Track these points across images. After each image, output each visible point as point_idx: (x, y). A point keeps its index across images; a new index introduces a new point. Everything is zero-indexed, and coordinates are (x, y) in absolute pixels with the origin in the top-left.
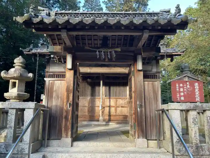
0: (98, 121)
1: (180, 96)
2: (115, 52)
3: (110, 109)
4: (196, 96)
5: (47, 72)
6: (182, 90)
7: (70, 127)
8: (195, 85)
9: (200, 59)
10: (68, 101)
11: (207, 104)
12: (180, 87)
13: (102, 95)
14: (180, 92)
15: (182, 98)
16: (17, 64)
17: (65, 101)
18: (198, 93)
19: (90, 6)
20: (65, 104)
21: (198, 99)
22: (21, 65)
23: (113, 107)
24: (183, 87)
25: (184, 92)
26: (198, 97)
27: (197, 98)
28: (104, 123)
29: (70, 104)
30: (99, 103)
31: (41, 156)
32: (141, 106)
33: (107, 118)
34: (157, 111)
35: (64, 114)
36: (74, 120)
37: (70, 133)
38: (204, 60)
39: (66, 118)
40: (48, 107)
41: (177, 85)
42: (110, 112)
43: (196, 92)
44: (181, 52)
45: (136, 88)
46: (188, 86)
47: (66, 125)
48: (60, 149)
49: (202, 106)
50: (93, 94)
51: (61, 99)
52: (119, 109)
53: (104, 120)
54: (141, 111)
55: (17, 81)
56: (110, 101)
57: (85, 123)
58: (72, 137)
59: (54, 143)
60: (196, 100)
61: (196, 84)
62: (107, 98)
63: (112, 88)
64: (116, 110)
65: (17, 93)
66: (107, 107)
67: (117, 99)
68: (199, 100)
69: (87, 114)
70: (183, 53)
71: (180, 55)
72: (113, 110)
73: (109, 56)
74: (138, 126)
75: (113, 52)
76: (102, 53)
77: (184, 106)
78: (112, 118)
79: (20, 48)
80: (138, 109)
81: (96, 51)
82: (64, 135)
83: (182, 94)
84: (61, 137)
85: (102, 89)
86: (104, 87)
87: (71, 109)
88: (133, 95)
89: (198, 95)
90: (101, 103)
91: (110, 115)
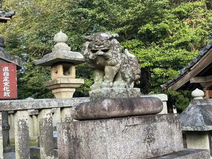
4: (4, 89)
8: (4, 70)
9: (41, 32)
18: (7, 83)
26: (8, 89)
27: (6, 91)
38: (45, 34)
43: (5, 82)
44: (6, 17)
49: (10, 104)
60: (4, 96)
61: (6, 69)
68: (8, 95)
70: (9, 19)
71: (5, 21)
89: (8, 87)
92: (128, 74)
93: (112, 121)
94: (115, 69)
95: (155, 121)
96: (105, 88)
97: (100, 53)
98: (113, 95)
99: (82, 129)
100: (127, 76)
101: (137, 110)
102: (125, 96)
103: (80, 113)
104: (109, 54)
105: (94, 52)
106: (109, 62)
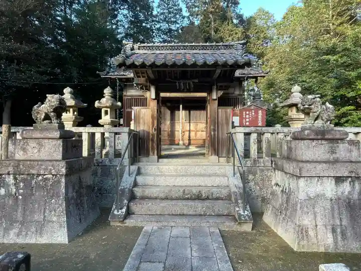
0: (178, 144)
1: (246, 122)
2: (193, 82)
3: (190, 133)
4: (259, 122)
5: (125, 96)
6: (247, 116)
7: (156, 147)
10: (153, 126)
11: (266, 128)
12: (246, 114)
13: (182, 119)
14: (246, 118)
15: (248, 124)
16: (106, 94)
17: (151, 126)
18: (261, 119)
19: (166, 6)
20: (151, 128)
21: (260, 124)
22: (110, 95)
23: (193, 131)
24: (249, 114)
25: (249, 118)
28: (185, 147)
29: (155, 129)
30: (178, 127)
31: (137, 167)
32: (214, 130)
33: (187, 142)
34: (227, 134)
35: (151, 137)
36: (159, 142)
37: (156, 152)
39: (152, 140)
40: (136, 132)
41: (244, 113)
42: (189, 137)
43: (259, 118)
45: (210, 115)
46: (253, 114)
47: (152, 145)
48: (148, 164)
49: (261, 129)
50: (173, 119)
51: (147, 125)
52: (199, 134)
53: (184, 144)
54: (214, 135)
55: (109, 110)
56: (190, 125)
57: (166, 147)
58: (157, 155)
59: (144, 159)
61: (260, 112)
62: (187, 123)
63: (192, 112)
64: (196, 134)
65: (110, 120)
66: (187, 131)
67: (197, 123)
69: (167, 138)
72: (193, 134)
73: (188, 87)
74: (211, 146)
75: (191, 83)
76: (182, 84)
77: (247, 130)
78: (192, 142)
79: (97, 72)
80: (212, 133)
81: (176, 82)
82: (151, 153)
83: (248, 120)
84: (149, 155)
85: (182, 114)
86: (184, 111)
87: (156, 133)
88: (208, 120)
89: (261, 121)
90: (181, 127)
91: (189, 140)
92: (325, 116)
93: (308, 141)
94: (316, 114)
95: (338, 143)
96: (309, 124)
97: (307, 106)
98: (313, 128)
99: (294, 144)
100: (324, 118)
101: (327, 137)
102: (322, 129)
103: (295, 136)
104: (313, 106)
105: (303, 106)
106: (312, 111)
